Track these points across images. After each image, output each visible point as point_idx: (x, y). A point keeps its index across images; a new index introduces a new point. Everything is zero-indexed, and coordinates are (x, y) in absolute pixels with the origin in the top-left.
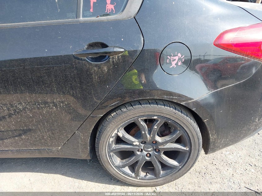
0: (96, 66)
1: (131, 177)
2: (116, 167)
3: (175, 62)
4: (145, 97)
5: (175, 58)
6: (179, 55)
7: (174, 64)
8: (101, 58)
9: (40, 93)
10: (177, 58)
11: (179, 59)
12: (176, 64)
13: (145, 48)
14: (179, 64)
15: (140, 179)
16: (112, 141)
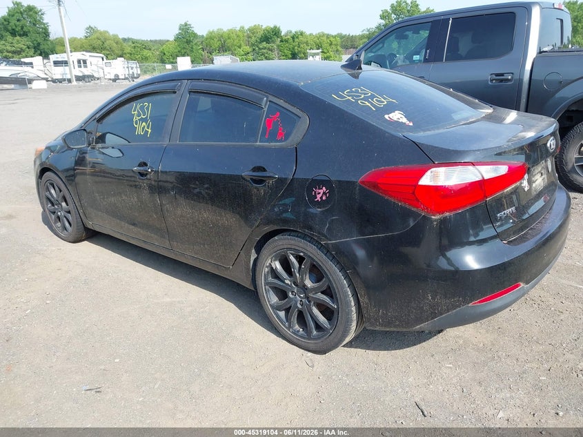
0: (256, 188)
1: (284, 326)
2: (271, 305)
3: (320, 195)
4: (290, 227)
5: (320, 191)
6: (324, 188)
7: (319, 197)
8: (260, 181)
9: (218, 207)
10: (321, 191)
11: (324, 193)
12: (321, 198)
13: (295, 177)
14: (324, 198)
15: (292, 332)
16: (268, 272)
